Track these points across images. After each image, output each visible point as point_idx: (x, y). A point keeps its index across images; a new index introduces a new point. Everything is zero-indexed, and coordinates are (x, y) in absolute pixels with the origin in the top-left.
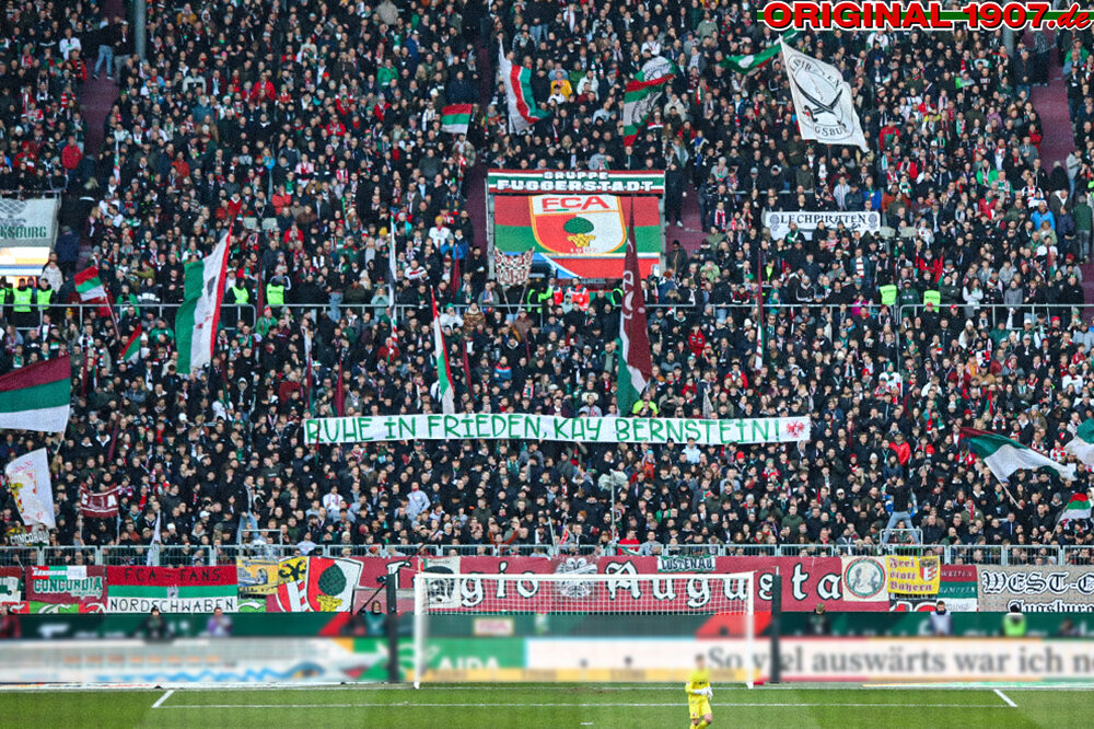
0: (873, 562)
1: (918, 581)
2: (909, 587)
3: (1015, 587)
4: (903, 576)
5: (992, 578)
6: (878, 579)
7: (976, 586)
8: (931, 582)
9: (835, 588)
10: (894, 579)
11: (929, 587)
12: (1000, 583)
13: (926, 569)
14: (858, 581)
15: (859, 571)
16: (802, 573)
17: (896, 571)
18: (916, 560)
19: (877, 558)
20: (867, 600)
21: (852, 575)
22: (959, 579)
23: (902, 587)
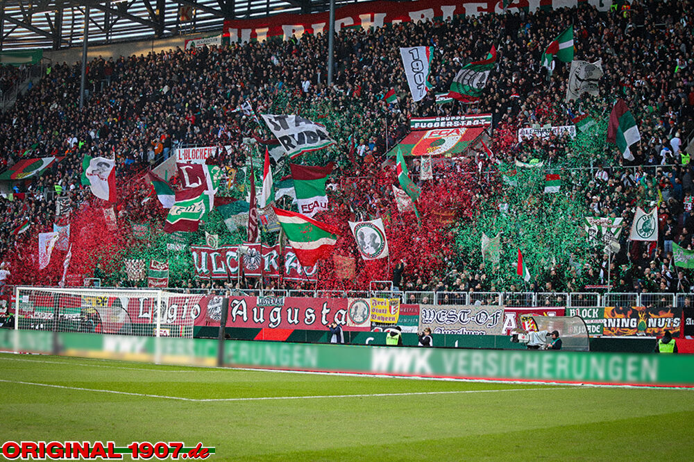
0: (364, 302)
1: (388, 315)
2: (383, 318)
3: (440, 320)
4: (380, 311)
5: (428, 314)
6: (366, 313)
7: (418, 319)
8: (393, 316)
9: (343, 319)
10: (375, 313)
11: (393, 319)
12: (432, 316)
13: (393, 307)
14: (355, 313)
15: (357, 307)
16: (327, 309)
17: (376, 308)
18: (388, 301)
19: (366, 300)
20: (360, 326)
21: (353, 310)
22: (410, 313)
23: (379, 318)
